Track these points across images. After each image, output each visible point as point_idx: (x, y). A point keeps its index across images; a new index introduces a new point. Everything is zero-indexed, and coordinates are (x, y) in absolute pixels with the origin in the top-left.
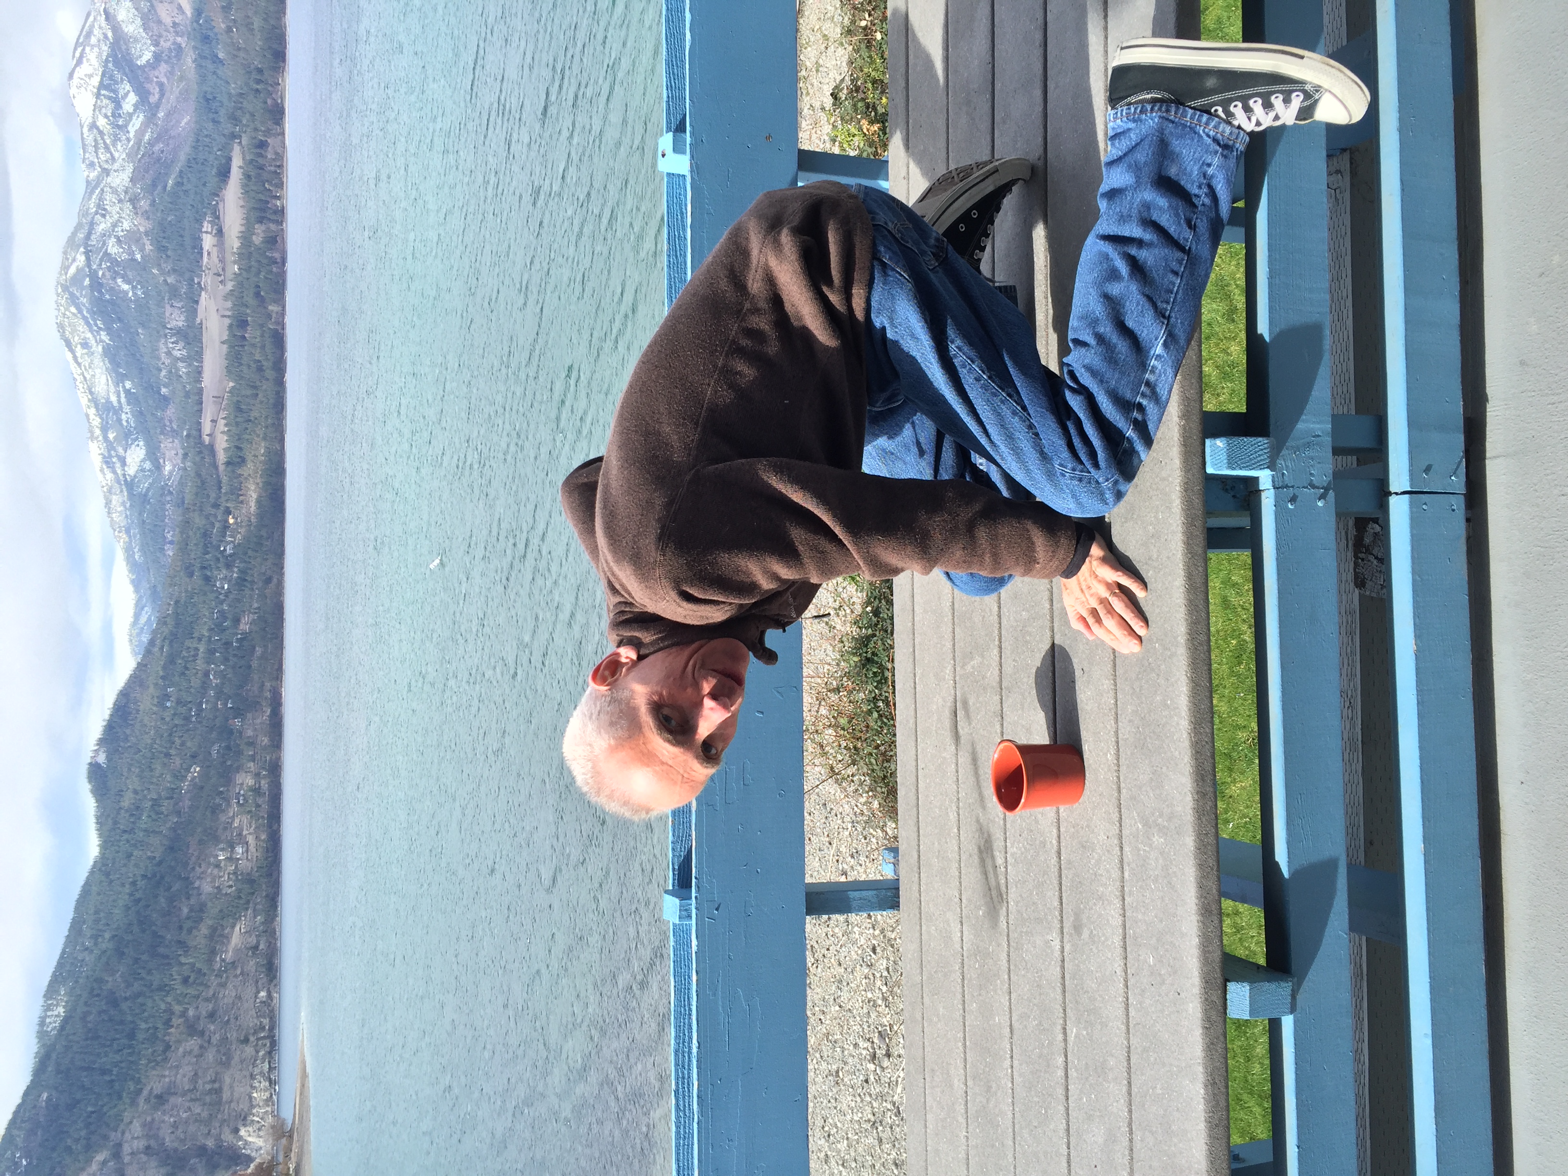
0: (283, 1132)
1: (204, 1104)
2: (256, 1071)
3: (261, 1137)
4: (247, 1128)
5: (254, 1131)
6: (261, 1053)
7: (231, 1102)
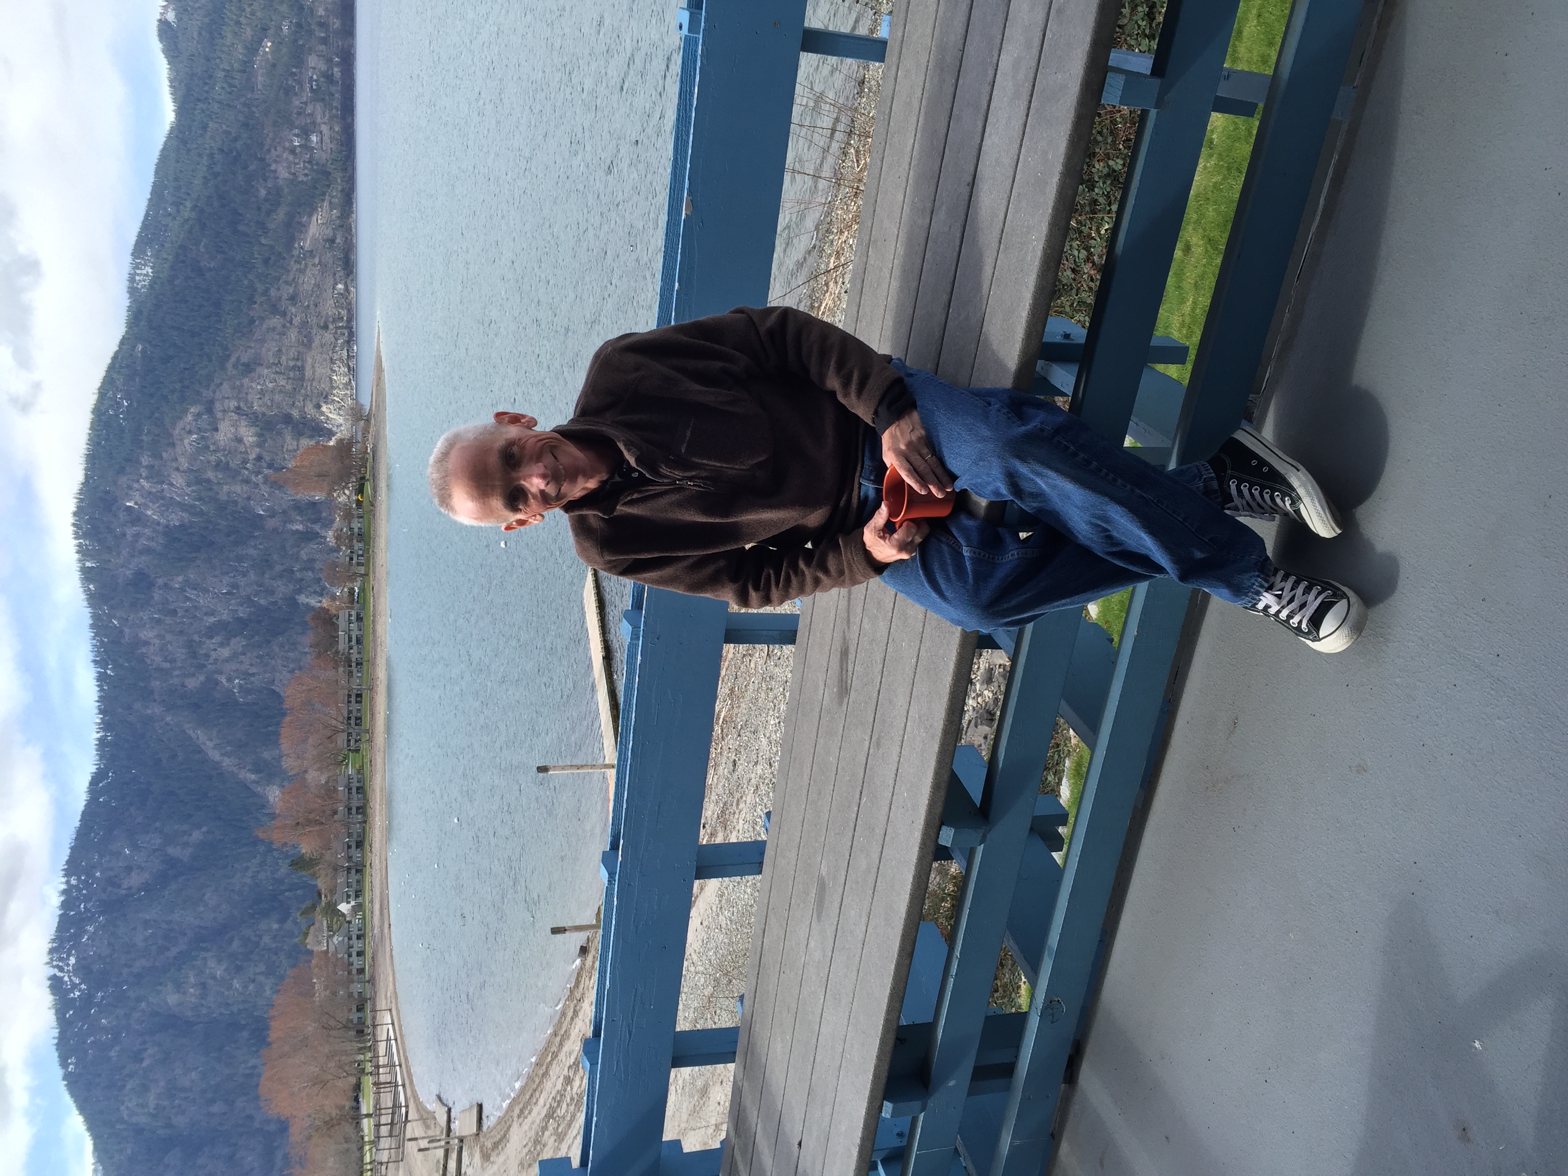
0: (361, 416)
1: (289, 378)
2: (336, 357)
3: (341, 415)
4: (329, 406)
5: (335, 410)
6: (340, 341)
7: (313, 379)
